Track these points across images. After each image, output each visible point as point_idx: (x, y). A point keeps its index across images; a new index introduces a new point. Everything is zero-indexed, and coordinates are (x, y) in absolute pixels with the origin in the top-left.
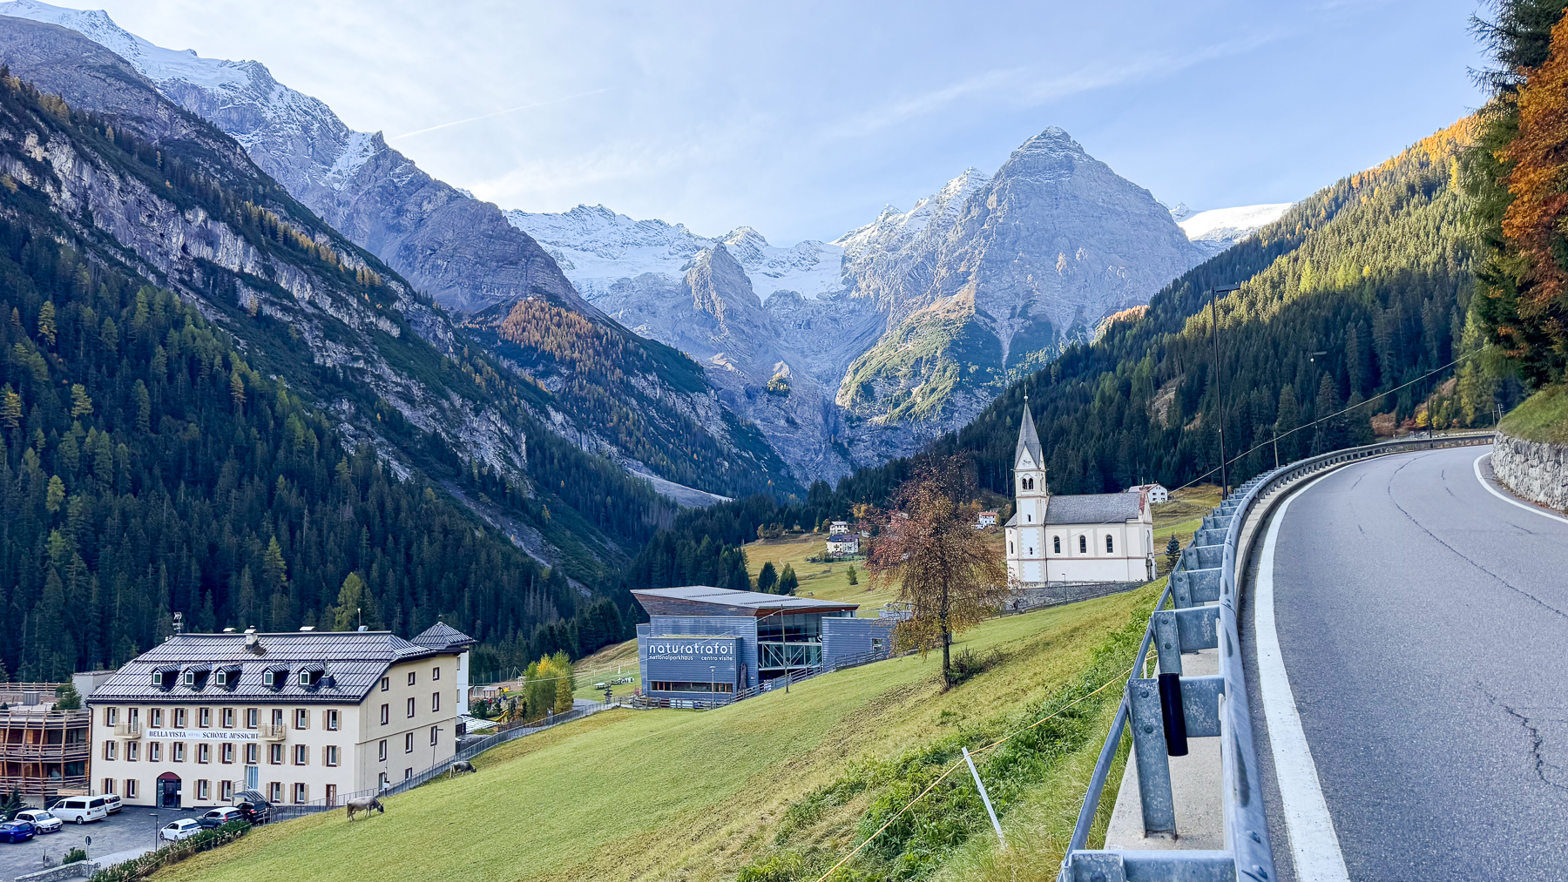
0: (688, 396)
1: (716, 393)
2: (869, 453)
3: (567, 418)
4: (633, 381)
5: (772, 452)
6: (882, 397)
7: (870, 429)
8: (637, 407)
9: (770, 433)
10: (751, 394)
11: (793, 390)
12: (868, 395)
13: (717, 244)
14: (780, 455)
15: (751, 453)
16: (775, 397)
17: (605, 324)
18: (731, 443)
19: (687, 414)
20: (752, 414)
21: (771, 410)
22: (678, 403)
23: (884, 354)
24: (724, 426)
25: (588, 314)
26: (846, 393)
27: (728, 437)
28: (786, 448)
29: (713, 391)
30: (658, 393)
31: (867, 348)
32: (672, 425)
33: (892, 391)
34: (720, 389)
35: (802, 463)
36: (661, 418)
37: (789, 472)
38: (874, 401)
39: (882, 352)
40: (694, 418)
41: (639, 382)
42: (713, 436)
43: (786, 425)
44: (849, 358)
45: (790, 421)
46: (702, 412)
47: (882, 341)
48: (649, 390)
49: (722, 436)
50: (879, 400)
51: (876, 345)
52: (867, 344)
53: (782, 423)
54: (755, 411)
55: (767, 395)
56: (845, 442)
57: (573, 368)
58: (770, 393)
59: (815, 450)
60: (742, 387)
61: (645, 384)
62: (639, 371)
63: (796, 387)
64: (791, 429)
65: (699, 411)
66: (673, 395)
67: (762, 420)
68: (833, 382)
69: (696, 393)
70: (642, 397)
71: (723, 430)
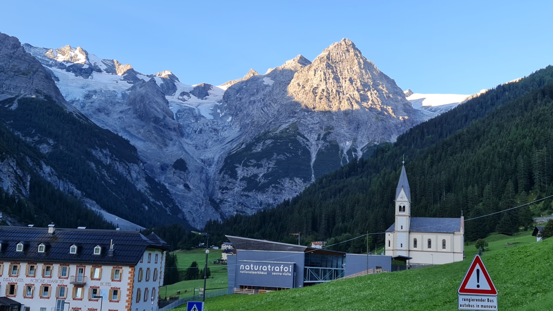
0: (127, 165)
1: (143, 165)
2: (231, 209)
3: (53, 170)
4: (94, 153)
5: (174, 204)
6: (242, 177)
7: (233, 195)
8: (95, 168)
9: (174, 192)
10: (164, 168)
11: (189, 168)
12: (234, 175)
13: (150, 79)
14: (179, 205)
15: (161, 202)
16: (178, 171)
17: (79, 117)
18: (150, 196)
19: (125, 175)
20: (163, 179)
21: (175, 178)
22: (120, 168)
23: (245, 153)
24: (147, 185)
25: (69, 109)
26: (220, 173)
27: (149, 192)
28: (182, 201)
29: (141, 164)
30: (109, 161)
31: (235, 148)
32: (115, 181)
33: (248, 175)
34: (146, 163)
35: (192, 211)
36: (109, 176)
37: (183, 216)
38: (236, 179)
39: (243, 151)
40: (129, 178)
41: (98, 154)
42: (140, 190)
43: (184, 188)
44: (224, 153)
45: (186, 186)
46: (134, 175)
47: (244, 145)
48: (103, 159)
49: (145, 191)
50: (239, 178)
51: (240, 147)
52: (235, 146)
53: (181, 187)
54: (165, 178)
55: (174, 170)
56: (218, 201)
57: (58, 141)
58: (176, 169)
59: (199, 204)
60: (159, 163)
61: (101, 155)
62: (98, 147)
63: (191, 166)
64: (186, 191)
65: (132, 174)
66: (118, 164)
67: (169, 184)
68: (213, 166)
69: (132, 164)
70: (98, 162)
71: (146, 187)
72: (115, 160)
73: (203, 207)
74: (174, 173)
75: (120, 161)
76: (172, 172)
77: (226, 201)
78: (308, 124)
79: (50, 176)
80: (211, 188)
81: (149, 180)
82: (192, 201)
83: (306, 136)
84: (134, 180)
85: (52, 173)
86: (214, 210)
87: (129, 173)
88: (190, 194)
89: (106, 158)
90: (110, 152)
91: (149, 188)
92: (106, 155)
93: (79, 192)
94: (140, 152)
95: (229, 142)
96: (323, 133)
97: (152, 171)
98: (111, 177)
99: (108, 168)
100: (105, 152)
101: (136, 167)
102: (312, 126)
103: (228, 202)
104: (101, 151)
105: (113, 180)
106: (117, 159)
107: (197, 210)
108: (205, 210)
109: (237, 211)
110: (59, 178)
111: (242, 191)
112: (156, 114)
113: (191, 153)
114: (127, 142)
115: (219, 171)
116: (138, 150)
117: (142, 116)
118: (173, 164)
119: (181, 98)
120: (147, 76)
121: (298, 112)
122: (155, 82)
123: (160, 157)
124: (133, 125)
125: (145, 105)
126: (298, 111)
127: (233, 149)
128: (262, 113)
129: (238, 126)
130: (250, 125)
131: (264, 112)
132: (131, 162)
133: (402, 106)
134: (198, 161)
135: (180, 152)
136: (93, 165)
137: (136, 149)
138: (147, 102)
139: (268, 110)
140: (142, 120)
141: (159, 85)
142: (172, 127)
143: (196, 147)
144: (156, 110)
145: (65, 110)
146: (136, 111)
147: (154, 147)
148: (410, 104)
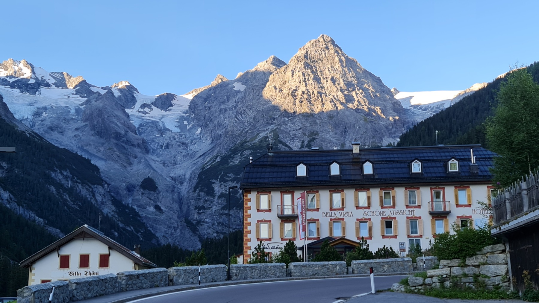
0: (90, 187)
1: (108, 186)
2: (210, 231)
3: (11, 196)
4: (53, 175)
5: (146, 228)
6: (220, 194)
7: (212, 215)
8: (55, 192)
9: (144, 215)
10: (130, 189)
11: (159, 188)
12: (210, 192)
13: (107, 91)
14: (151, 229)
15: (132, 227)
16: (147, 192)
17: (33, 136)
18: (119, 220)
19: (89, 199)
20: (130, 202)
21: (144, 200)
22: (84, 192)
23: (221, 167)
24: (114, 208)
25: (21, 128)
26: (195, 191)
27: (117, 216)
28: (155, 225)
29: (106, 185)
30: (70, 184)
31: (208, 162)
32: (79, 206)
33: (226, 191)
34: (110, 184)
35: (167, 236)
36: (72, 201)
37: (158, 241)
38: (214, 196)
39: (218, 165)
40: (94, 202)
41: (57, 176)
42: (107, 215)
43: (154, 210)
44: (196, 169)
45: (157, 208)
46: (99, 198)
47: (218, 158)
48: (64, 182)
49: (113, 215)
50: (217, 195)
51: (214, 161)
52: (208, 160)
53: (152, 209)
54: (133, 200)
55: (142, 190)
56: (194, 222)
57: (12, 164)
58: (144, 189)
59: (174, 227)
60: (124, 184)
61: (61, 177)
62: (57, 168)
63: (161, 186)
64: (158, 213)
65: (97, 197)
66: (80, 186)
67: (138, 206)
68: (185, 184)
69: (96, 186)
70: (59, 186)
71: (113, 211)
72: (77, 182)
73: (178, 231)
74: (143, 194)
75: (83, 183)
76: (140, 193)
77: (203, 222)
78: (290, 131)
79: (9, 203)
80: (185, 209)
81: (116, 202)
82: (165, 224)
83: (288, 144)
84: (100, 204)
85: (11, 199)
86: (191, 233)
87: (94, 196)
88: (163, 217)
89: (67, 181)
90: (71, 174)
91: (116, 212)
92: (66, 177)
93: (42, 220)
94: (103, 173)
95: (200, 156)
96: (307, 139)
97: (118, 193)
98: (74, 202)
99: (70, 191)
100: (65, 173)
101: (100, 189)
102: (294, 132)
103: (207, 223)
104: (61, 173)
105: (77, 204)
106: (79, 181)
107: (172, 234)
108: (181, 233)
109: (217, 232)
110: (19, 205)
111: (221, 209)
112: (117, 130)
113: (159, 171)
114: (88, 161)
115: (193, 189)
116: (100, 171)
117: (101, 132)
118: (140, 184)
119: (142, 110)
120: (102, 88)
121: (277, 118)
122: (113, 93)
123: (125, 177)
124: (92, 143)
125: (103, 120)
126: (277, 116)
127: (207, 163)
128: (236, 122)
129: (209, 138)
130: (223, 136)
131: (238, 120)
132: (95, 184)
133: (391, 106)
134: (168, 179)
135: (147, 170)
136: (53, 189)
137: (99, 169)
138: (106, 117)
139: (242, 118)
140: (101, 137)
141: (117, 97)
142: (136, 143)
143: (164, 164)
144: (117, 125)
145: (16, 129)
146: (93, 128)
147: (117, 166)
148: (399, 103)
